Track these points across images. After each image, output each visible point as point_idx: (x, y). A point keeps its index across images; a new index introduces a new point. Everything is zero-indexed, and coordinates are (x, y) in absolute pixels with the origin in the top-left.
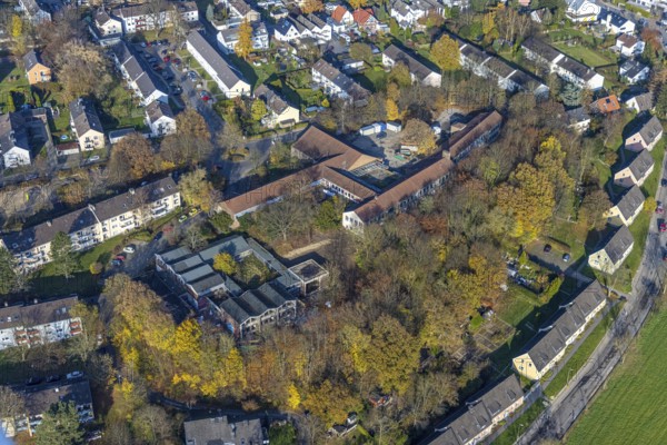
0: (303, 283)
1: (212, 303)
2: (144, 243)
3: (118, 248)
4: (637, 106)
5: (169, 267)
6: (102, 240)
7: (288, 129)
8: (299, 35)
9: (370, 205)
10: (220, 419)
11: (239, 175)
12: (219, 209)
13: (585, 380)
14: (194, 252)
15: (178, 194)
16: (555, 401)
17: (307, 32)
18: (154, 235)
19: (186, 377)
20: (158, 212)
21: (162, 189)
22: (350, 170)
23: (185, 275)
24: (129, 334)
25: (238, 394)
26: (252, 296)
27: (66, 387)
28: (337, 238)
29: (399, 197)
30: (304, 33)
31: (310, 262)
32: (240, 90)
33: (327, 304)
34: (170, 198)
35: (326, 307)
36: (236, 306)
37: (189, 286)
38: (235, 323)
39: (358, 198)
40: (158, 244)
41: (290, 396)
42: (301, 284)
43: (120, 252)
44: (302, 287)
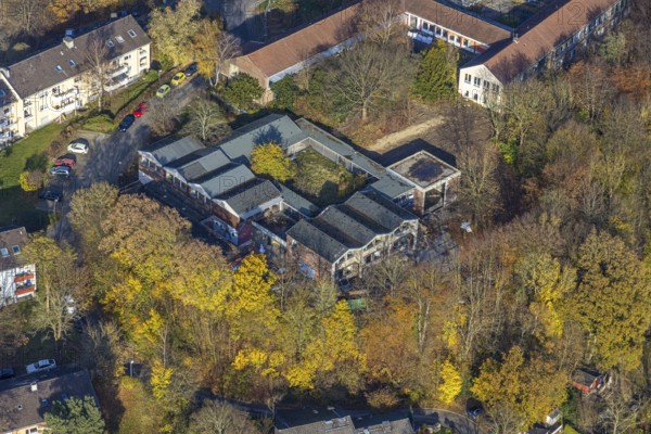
0: (419, 190)
1: (265, 231)
2: (102, 137)
3: (56, 145)
5: (171, 173)
6: (21, 133)
9: (508, 53)
10: (342, 421)
11: (240, 14)
12: (233, 70)
14: (211, 145)
15: (147, 48)
18: (119, 120)
19: (257, 357)
20: (116, 80)
21: (120, 39)
23: (207, 184)
24: (138, 288)
25: (352, 381)
26: (339, 215)
27: (49, 382)
28: (453, 114)
29: (553, 39)
31: (421, 155)
33: (464, 226)
34: (134, 55)
35: (463, 231)
36: (317, 232)
37: (219, 202)
38: (320, 262)
39: (479, 43)
40: (128, 137)
41: (442, 382)
42: (416, 193)
43: (63, 153)
44: (417, 198)
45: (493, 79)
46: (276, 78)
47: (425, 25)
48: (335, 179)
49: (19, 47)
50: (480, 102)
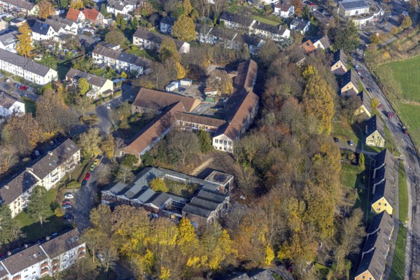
0: (222, 186)
1: (170, 213)
2: (76, 190)
3: (59, 197)
4: (322, 46)
5: (120, 197)
7: (111, 97)
8: (56, 33)
9: (229, 129)
12: (121, 154)
13: (414, 209)
15: (79, 152)
16: (408, 224)
17: (62, 30)
18: (80, 182)
21: (69, 149)
22: (190, 112)
23: (139, 198)
26: (199, 200)
28: (215, 156)
30: (60, 31)
31: (214, 173)
32: (51, 77)
33: (241, 197)
34: (75, 155)
35: (242, 199)
36: (195, 208)
37: (148, 204)
38: (200, 219)
39: (213, 127)
40: (87, 189)
41: (266, 256)
42: (220, 188)
43: (63, 200)
44: (221, 190)
45: (229, 140)
46: (143, 153)
47: (187, 124)
48: (185, 188)
49: (26, 159)
50: (223, 150)
